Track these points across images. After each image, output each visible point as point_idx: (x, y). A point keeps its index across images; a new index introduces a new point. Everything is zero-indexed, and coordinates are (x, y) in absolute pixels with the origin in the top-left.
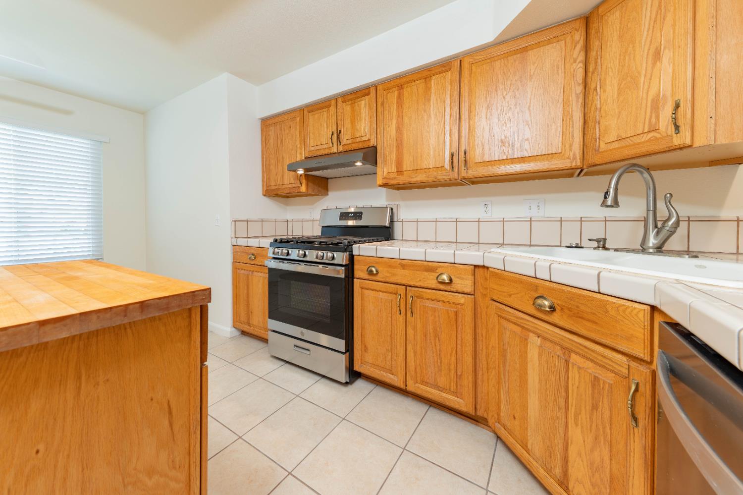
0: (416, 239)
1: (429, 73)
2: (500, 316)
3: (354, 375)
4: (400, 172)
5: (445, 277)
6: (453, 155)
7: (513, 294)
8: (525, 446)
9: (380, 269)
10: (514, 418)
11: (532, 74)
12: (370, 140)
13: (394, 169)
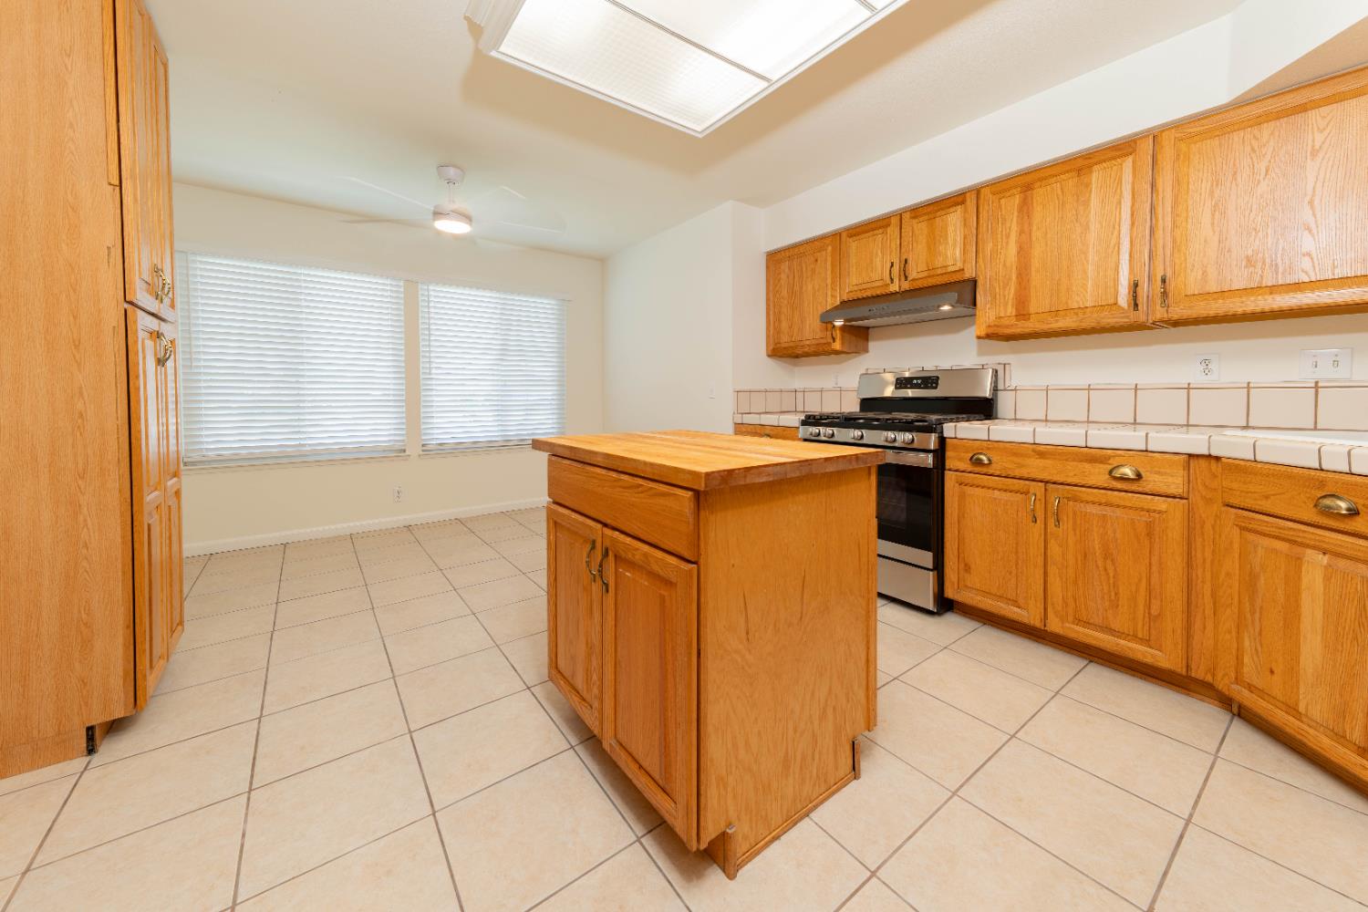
0: (1044, 418)
1: (1086, 162)
2: (1243, 529)
3: (945, 605)
4: (1022, 315)
5: (1128, 471)
6: (1136, 285)
7: (1273, 495)
8: (1293, 710)
9: (994, 459)
10: (1272, 672)
11: (1317, 147)
12: (963, 270)
13: (1011, 310)
